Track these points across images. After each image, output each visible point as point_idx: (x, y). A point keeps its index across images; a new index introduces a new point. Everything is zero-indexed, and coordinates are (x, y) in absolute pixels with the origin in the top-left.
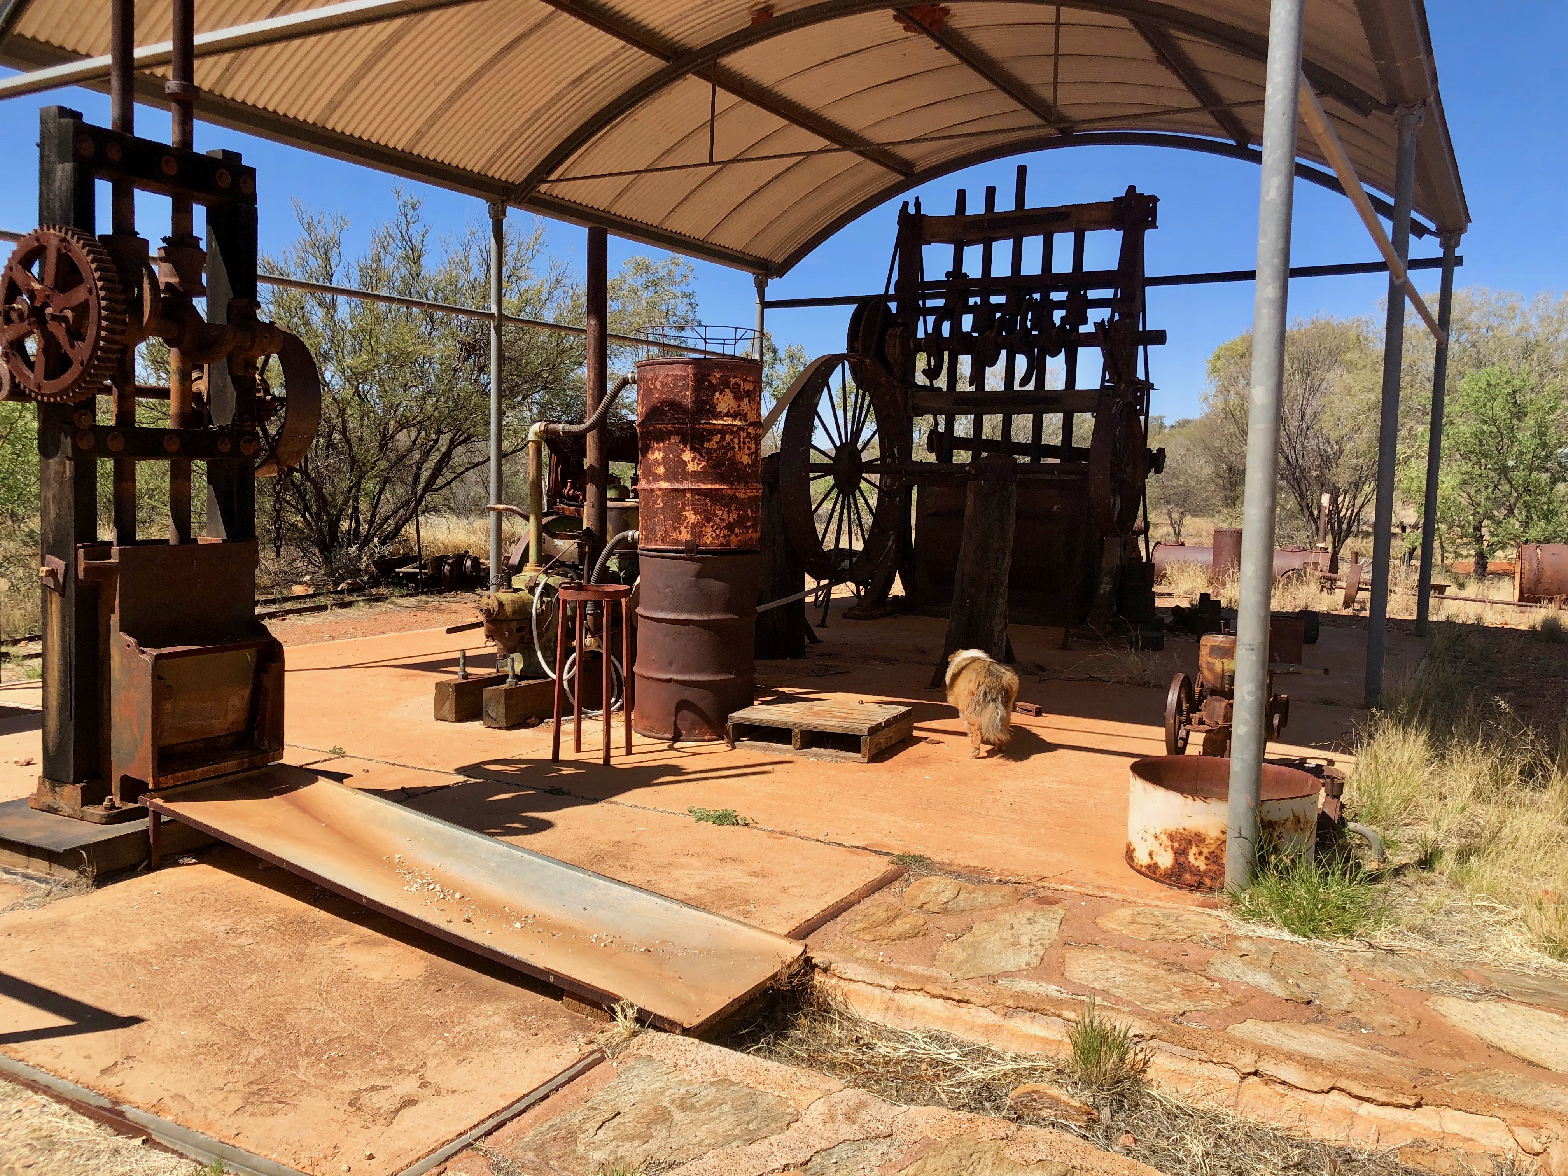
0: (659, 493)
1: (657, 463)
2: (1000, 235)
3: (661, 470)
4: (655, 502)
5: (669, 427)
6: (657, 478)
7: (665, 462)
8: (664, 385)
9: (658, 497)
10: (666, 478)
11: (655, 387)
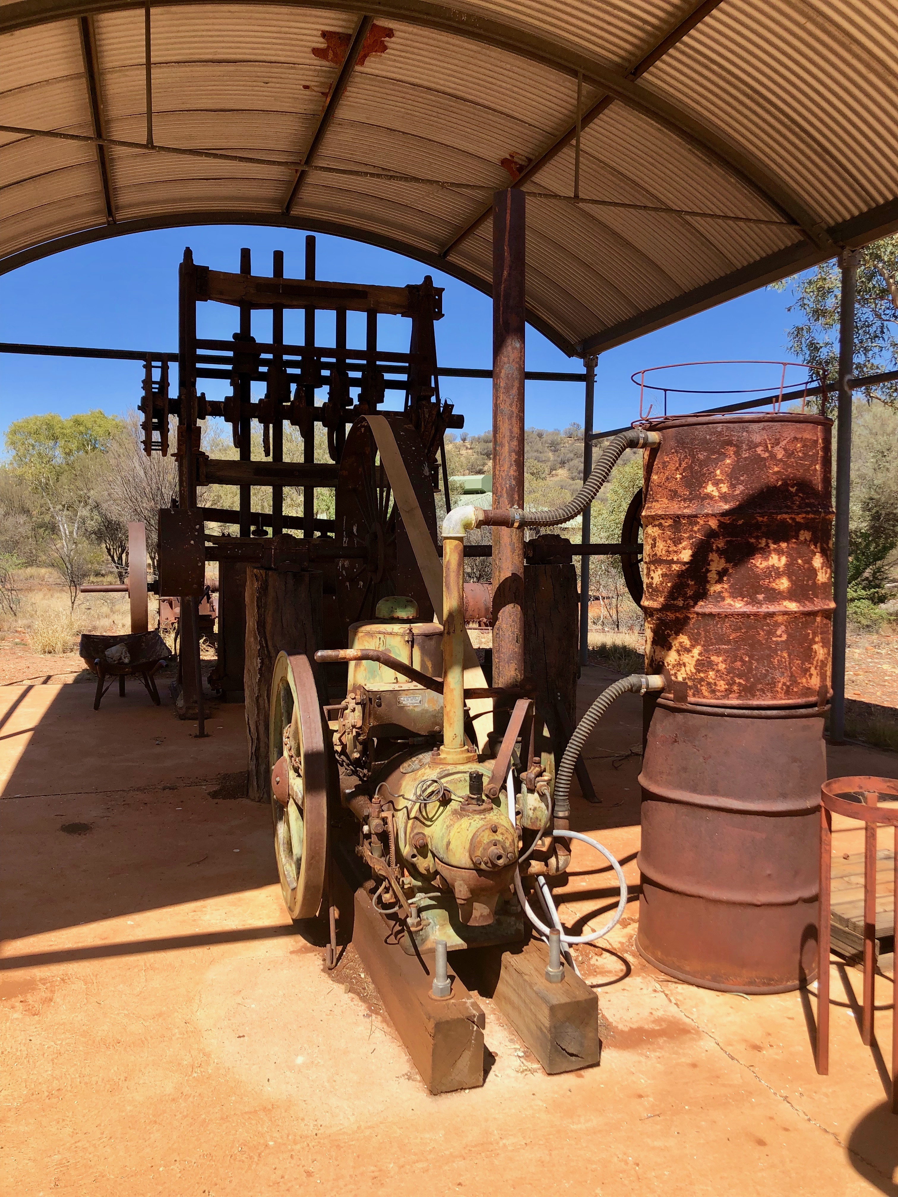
0: (780, 619)
1: (774, 573)
2: (295, 303)
3: (784, 584)
4: (771, 633)
5: (799, 519)
6: (774, 596)
7: (789, 571)
8: (789, 454)
9: (777, 625)
10: (791, 595)
11: (773, 456)
